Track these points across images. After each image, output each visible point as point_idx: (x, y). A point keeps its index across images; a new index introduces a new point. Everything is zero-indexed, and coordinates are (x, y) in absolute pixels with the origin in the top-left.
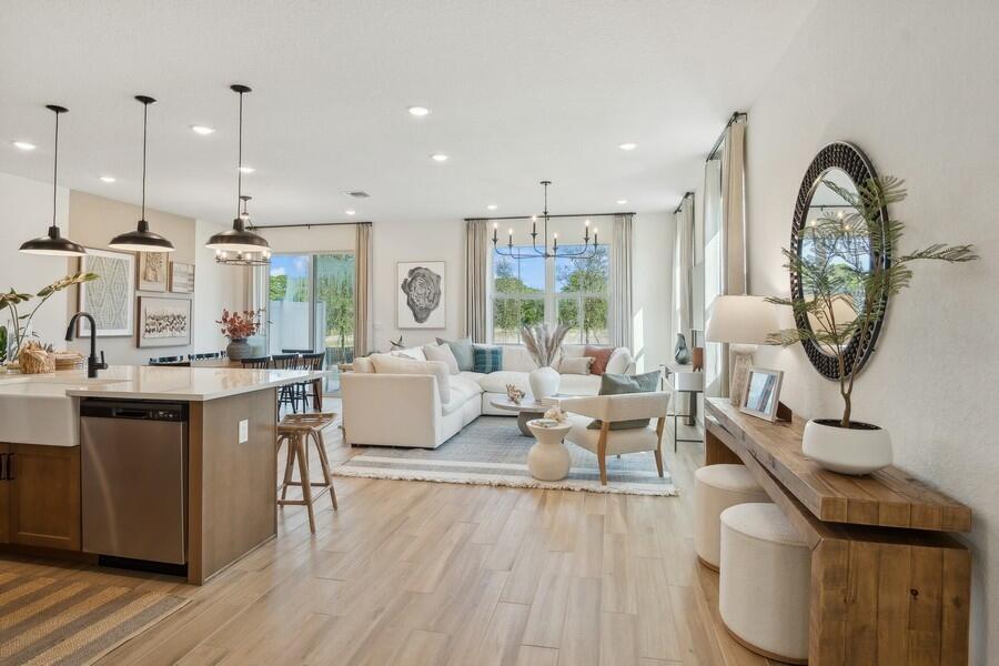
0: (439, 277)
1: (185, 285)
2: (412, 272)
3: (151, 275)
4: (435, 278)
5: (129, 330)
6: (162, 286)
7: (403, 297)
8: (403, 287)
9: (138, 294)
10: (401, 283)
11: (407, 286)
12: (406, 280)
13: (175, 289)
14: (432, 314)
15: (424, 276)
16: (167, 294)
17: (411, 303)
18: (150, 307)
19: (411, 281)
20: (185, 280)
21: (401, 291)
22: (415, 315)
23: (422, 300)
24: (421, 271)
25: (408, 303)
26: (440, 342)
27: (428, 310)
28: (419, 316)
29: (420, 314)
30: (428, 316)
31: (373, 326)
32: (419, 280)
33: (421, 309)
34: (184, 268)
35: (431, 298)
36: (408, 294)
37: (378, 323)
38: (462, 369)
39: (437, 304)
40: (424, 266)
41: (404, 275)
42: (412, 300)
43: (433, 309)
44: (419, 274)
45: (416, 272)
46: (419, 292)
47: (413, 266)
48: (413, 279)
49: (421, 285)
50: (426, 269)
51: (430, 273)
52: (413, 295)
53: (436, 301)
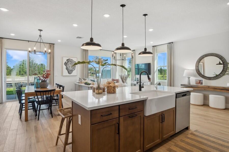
0: (75, 62)
2: (67, 60)
7: (65, 67)
8: (65, 64)
10: (64, 63)
11: (66, 64)
12: (65, 62)
14: (74, 72)
17: (67, 69)
19: (67, 63)
21: (64, 65)
22: (68, 72)
23: (70, 68)
24: (70, 60)
25: (66, 69)
27: (72, 71)
29: (70, 72)
30: (72, 72)
32: (69, 62)
33: (70, 70)
36: (66, 66)
39: (75, 69)
40: (71, 58)
41: (65, 60)
42: (68, 68)
43: (74, 70)
44: (69, 61)
45: (69, 60)
46: (70, 66)
47: (68, 58)
48: (68, 62)
49: (70, 64)
50: (72, 59)
51: (73, 60)
52: (68, 66)
53: (74, 68)
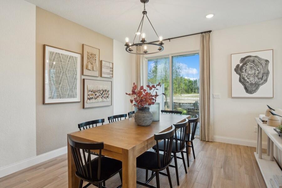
0: (267, 61)
1: (109, 74)
2: (243, 60)
3: (90, 67)
4: (264, 63)
5: (78, 99)
6: (97, 73)
8: (236, 70)
9: (83, 77)
10: (234, 67)
11: (239, 70)
12: (238, 66)
13: (103, 75)
14: (261, 87)
15: (253, 61)
16: (99, 78)
17: (242, 81)
18: (90, 85)
19: (242, 67)
20: (108, 71)
21: (234, 73)
22: (246, 88)
23: (251, 79)
24: (252, 59)
25: (240, 81)
28: (249, 89)
29: (250, 88)
30: (257, 88)
32: (249, 65)
33: (251, 84)
34: (108, 64)
35: (260, 76)
36: (240, 75)
39: (266, 81)
40: (253, 54)
41: (236, 61)
42: (244, 78)
43: (262, 84)
44: (249, 61)
45: (246, 59)
46: (250, 72)
47: (244, 56)
48: (243, 65)
49: (251, 68)
50: (256, 57)
51: (259, 59)
52: (244, 75)
53: (264, 78)
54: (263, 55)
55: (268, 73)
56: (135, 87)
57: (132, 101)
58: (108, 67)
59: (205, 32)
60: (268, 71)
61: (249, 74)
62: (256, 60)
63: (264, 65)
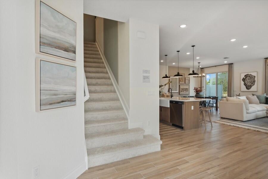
0: (255, 76)
1: (188, 82)
2: (245, 76)
3: (181, 80)
4: (254, 77)
5: (178, 91)
6: (184, 83)
7: (243, 83)
8: (243, 80)
9: (179, 84)
10: (242, 79)
11: (244, 80)
13: (186, 83)
14: (252, 87)
16: (184, 84)
17: (245, 84)
18: (182, 87)
19: (245, 78)
20: (188, 81)
22: (246, 88)
23: (249, 84)
24: (249, 75)
25: (244, 84)
26: (253, 95)
27: (251, 86)
29: (248, 87)
30: (251, 88)
31: (233, 91)
32: (248, 78)
33: (249, 86)
34: (188, 79)
35: (252, 82)
36: (244, 82)
37: (235, 90)
38: (260, 103)
39: (254, 84)
40: (249, 73)
41: (243, 76)
42: (246, 83)
44: (248, 76)
47: (246, 74)
49: (249, 79)
52: (246, 82)
53: (254, 83)
54: (253, 74)
55: (254, 81)
56: (195, 88)
57: (195, 92)
58: (188, 80)
59: (230, 64)
60: (255, 80)
61: (248, 82)
62: (251, 76)
63: (253, 78)
